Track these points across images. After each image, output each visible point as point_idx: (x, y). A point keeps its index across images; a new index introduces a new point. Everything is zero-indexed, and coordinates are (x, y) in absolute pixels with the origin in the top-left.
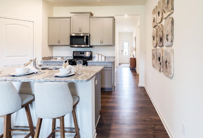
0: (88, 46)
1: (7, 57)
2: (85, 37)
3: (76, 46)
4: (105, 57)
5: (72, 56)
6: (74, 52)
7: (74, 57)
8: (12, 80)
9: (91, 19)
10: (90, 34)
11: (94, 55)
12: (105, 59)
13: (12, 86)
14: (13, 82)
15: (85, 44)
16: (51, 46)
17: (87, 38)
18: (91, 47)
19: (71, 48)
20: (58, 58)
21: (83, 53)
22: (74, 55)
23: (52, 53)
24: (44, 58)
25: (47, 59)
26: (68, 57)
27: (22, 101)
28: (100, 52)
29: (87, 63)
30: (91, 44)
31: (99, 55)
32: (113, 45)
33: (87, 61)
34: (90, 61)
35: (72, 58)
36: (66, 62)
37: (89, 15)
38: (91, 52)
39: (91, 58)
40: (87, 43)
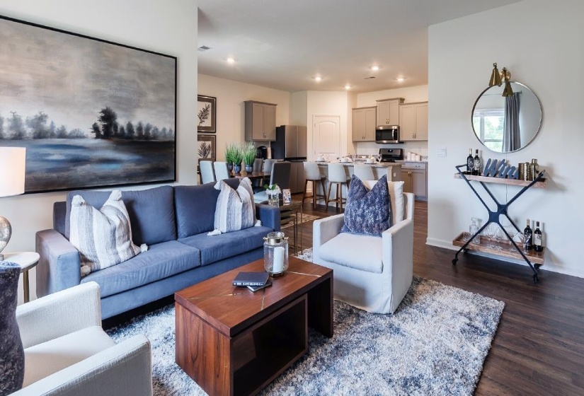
0: (397, 141)
1: (320, 153)
2: (393, 131)
3: (385, 142)
4: (421, 157)
6: (380, 149)
9: (401, 107)
10: (399, 127)
11: (405, 153)
12: (420, 159)
15: (393, 139)
16: (355, 143)
17: (396, 132)
18: (402, 143)
19: (377, 144)
21: (392, 151)
22: (381, 154)
23: (356, 151)
28: (413, 150)
30: (401, 139)
31: (412, 153)
33: (395, 160)
34: (400, 161)
37: (398, 101)
38: (402, 150)
39: (401, 157)
40: (395, 138)
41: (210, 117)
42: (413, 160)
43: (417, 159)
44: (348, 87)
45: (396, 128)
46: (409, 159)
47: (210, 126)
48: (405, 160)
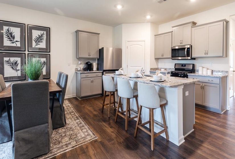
0: (189, 58)
1: (131, 67)
2: (186, 49)
3: (180, 58)
4: (212, 71)
5: (174, 68)
6: (175, 64)
7: (176, 69)
8: (129, 80)
9: (193, 29)
10: (191, 46)
11: (197, 68)
12: (212, 74)
13: (129, 83)
14: (130, 81)
15: (186, 56)
16: (157, 59)
17: (189, 50)
18: (194, 59)
19: (173, 60)
20: (162, 69)
21: (185, 66)
22: (176, 68)
23: (158, 65)
24: (151, 69)
25: (154, 70)
26: (170, 69)
27: (134, 93)
28: (203, 65)
29: (187, 75)
30: (193, 56)
31: (203, 67)
32: (224, 56)
33: (188, 74)
34: (192, 74)
35: (174, 70)
36: (168, 73)
37: (190, 25)
38: (193, 65)
39: (193, 71)
40: (188, 55)
41: (44, 41)
42: (205, 74)
43: (209, 73)
44: (148, 17)
45: (188, 46)
46: (200, 73)
47: (45, 47)
48: (197, 74)
